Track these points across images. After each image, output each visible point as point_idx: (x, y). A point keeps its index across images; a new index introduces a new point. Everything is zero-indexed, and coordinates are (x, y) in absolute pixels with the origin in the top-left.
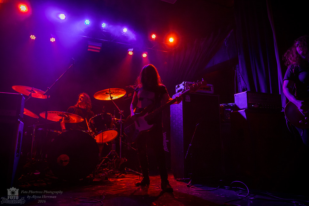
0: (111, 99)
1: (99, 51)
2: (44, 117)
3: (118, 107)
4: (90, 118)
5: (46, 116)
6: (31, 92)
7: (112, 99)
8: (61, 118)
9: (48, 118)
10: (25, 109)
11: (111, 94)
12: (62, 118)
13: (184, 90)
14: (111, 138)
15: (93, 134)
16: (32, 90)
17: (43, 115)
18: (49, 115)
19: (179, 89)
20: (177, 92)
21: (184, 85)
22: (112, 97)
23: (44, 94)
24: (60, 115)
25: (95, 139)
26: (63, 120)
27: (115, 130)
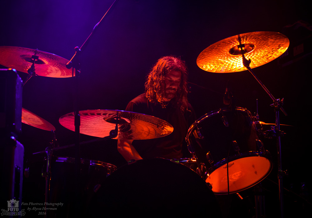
0: (246, 69)
2: (72, 128)
3: (266, 90)
4: (190, 126)
6: (31, 61)
7: (248, 67)
8: (112, 127)
11: (246, 51)
12: (116, 127)
14: (252, 179)
15: (200, 168)
16: (35, 57)
22: (250, 61)
23: (68, 67)
24: (111, 121)
25: (209, 184)
26: (119, 133)
27: (262, 155)
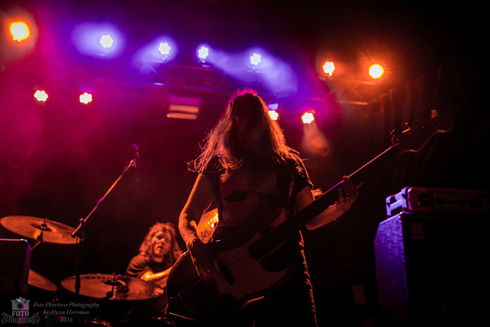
1: (194, 117)
2: (73, 289)
5: (78, 286)
6: (41, 229)
9: (81, 292)
10: (31, 274)
12: (113, 289)
13: (406, 209)
16: (44, 225)
17: (69, 284)
18: (83, 283)
19: (394, 206)
20: (389, 213)
21: (404, 196)
23: (73, 236)
26: (115, 293)
